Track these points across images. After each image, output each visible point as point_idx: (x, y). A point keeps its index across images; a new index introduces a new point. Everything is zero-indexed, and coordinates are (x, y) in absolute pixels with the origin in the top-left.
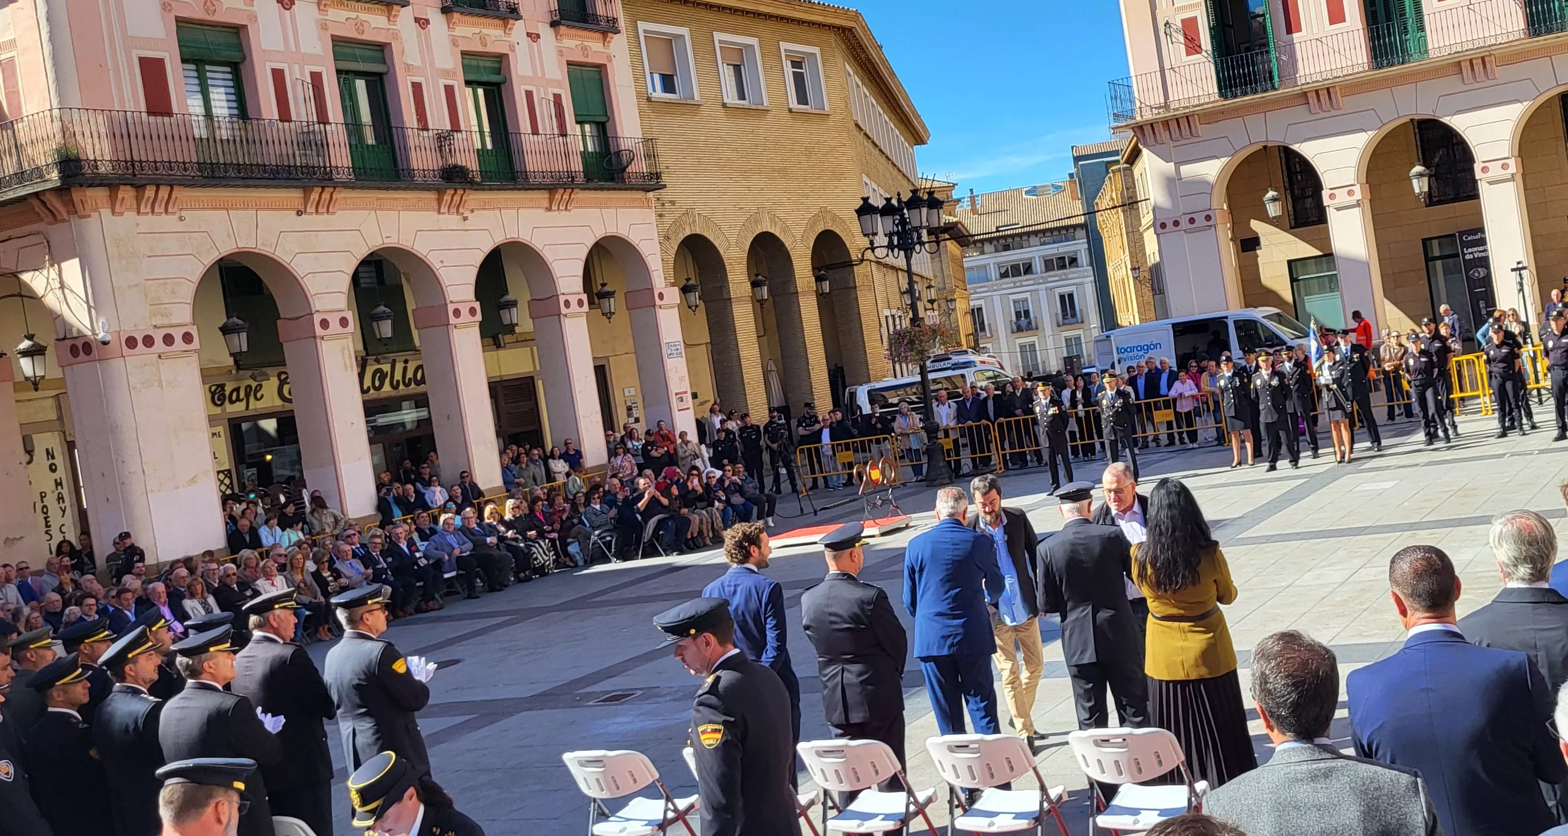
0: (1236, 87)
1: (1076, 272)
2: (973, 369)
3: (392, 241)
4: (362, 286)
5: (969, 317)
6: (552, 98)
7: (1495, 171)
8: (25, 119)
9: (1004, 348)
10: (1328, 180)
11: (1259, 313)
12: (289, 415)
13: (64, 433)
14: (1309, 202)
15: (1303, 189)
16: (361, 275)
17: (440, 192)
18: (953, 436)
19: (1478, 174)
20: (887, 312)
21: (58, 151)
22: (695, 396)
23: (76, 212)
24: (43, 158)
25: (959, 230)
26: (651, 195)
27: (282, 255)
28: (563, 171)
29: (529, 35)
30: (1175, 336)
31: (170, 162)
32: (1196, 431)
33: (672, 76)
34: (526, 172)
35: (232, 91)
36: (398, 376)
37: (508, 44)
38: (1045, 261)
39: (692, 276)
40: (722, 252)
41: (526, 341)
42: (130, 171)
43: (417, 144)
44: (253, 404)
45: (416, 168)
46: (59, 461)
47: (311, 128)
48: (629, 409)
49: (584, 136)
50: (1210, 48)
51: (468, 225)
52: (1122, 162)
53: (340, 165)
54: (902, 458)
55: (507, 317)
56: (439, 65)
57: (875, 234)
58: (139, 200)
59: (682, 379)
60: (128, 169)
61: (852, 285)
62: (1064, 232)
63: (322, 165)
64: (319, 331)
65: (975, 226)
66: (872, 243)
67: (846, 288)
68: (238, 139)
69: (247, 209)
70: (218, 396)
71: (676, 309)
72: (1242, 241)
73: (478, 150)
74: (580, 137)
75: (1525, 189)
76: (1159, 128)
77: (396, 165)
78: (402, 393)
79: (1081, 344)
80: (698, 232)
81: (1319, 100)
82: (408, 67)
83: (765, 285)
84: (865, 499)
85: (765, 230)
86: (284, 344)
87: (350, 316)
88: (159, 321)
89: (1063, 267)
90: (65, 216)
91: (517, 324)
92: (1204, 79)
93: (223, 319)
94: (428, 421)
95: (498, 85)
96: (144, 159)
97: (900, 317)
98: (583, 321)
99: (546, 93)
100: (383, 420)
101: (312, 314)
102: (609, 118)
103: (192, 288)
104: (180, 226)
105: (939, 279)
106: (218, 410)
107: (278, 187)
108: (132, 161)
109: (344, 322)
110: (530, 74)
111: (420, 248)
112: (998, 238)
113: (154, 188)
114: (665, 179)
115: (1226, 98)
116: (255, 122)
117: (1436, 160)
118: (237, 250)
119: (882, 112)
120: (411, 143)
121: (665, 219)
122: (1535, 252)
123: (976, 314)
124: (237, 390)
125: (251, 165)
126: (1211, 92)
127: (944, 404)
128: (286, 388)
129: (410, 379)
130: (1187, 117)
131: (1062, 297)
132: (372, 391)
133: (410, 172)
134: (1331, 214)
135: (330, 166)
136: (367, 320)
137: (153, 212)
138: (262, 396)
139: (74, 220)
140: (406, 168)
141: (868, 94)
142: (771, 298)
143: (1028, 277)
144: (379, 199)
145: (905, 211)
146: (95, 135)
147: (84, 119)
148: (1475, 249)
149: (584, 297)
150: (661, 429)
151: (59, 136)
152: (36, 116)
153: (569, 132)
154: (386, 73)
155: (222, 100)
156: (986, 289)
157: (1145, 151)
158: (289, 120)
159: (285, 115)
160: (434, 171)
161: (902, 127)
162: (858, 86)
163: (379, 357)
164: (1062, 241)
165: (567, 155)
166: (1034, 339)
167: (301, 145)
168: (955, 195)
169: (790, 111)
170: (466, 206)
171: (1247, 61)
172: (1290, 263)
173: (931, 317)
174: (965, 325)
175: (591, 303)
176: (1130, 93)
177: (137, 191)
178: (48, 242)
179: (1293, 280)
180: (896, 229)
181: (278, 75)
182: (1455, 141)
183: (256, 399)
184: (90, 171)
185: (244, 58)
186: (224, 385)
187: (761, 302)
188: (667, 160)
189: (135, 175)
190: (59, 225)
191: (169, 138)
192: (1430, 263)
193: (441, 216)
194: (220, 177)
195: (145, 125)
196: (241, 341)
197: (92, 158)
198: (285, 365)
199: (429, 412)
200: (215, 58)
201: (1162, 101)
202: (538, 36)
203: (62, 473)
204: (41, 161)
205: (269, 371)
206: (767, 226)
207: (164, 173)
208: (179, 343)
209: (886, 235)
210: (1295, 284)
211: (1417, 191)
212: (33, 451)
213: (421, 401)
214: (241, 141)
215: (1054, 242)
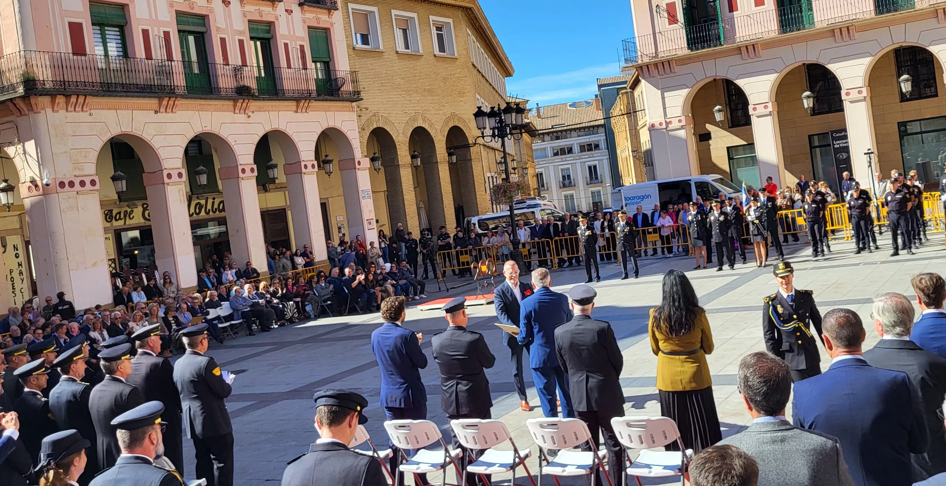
0: (698, 44)
1: (598, 153)
2: (539, 209)
3: (208, 129)
4: (190, 155)
5: (535, 178)
6: (299, 47)
7: (854, 95)
8: (5, 57)
9: (555, 197)
10: (752, 100)
11: (710, 178)
12: (148, 228)
13: (23, 236)
14: (740, 113)
15: (737, 105)
16: (189, 148)
17: (235, 101)
18: (528, 247)
19: (844, 97)
20: (489, 175)
21: (23, 75)
22: (377, 221)
23: (33, 110)
24: (14, 79)
25: (530, 127)
26: (354, 104)
27: (146, 136)
28: (305, 90)
29: (286, 11)
30: (659, 191)
31: (85, 82)
32: (672, 247)
33: (367, 35)
34: (284, 90)
35: (120, 41)
36: (209, 207)
37: (274, 16)
38: (580, 146)
39: (377, 151)
40: (394, 138)
41: (281, 188)
42: (63, 87)
43: (223, 73)
44: (128, 222)
45: (222, 87)
46: (21, 252)
47: (164, 63)
48: (340, 228)
49: (316, 69)
50: (683, 21)
51: (250, 120)
52: (628, 88)
53: (179, 85)
54: (498, 259)
55: (271, 173)
56: (235, 28)
57: (485, 128)
58: (67, 103)
59: (370, 211)
60: (61, 86)
61: (469, 158)
62: (591, 129)
63: (169, 84)
64: (166, 180)
65: (539, 125)
66: (483, 133)
67: (466, 160)
68: (123, 69)
69: (127, 109)
70: (109, 216)
71: (368, 171)
72: (700, 135)
73: (257, 77)
74: (315, 70)
75: (872, 106)
76: (652, 68)
77: (210, 85)
78: (211, 217)
79: (600, 195)
80: (381, 126)
81: (748, 52)
82: (218, 29)
83: (419, 157)
84: (478, 282)
85: (419, 125)
86: (147, 188)
87: (184, 172)
88: (77, 173)
89: (590, 150)
90: (27, 112)
91: (277, 178)
92: (679, 39)
93: (112, 173)
94: (227, 232)
95: (268, 40)
96: (70, 80)
97: (496, 177)
98: (315, 176)
99: (295, 44)
100: (200, 232)
101: (162, 170)
102: (331, 60)
103: (96, 154)
104: (90, 119)
105: (519, 156)
106: (109, 225)
107: (144, 97)
108: (64, 81)
109: (180, 175)
110: (287, 33)
111: (224, 133)
112: (553, 132)
113: (76, 97)
114: (362, 95)
115: (692, 50)
116: (132, 60)
117: (818, 88)
118: (121, 133)
119: (487, 57)
120: (219, 72)
121: (362, 118)
122: (877, 144)
123: (539, 176)
124: (119, 213)
125: (130, 84)
126: (683, 46)
127: (521, 229)
128: (147, 213)
129: (216, 209)
130: (669, 61)
131: (590, 168)
132: (195, 215)
133: (218, 89)
134: (754, 119)
135: (174, 85)
136: (193, 174)
137: (75, 110)
138: (133, 217)
139: (31, 115)
140: (216, 87)
141: (479, 47)
142: (422, 166)
143: (570, 155)
144: (200, 105)
145: (502, 115)
146: (44, 66)
147: (38, 57)
148: (841, 142)
149: (315, 163)
150: (358, 240)
151: (24, 67)
152: (11, 55)
153: (308, 67)
154: (206, 32)
155: (113, 47)
156: (545, 162)
157: (643, 81)
158: (151, 59)
159: (149, 56)
160: (232, 88)
161: (499, 66)
162: (474, 42)
163: (199, 196)
164: (590, 135)
165: (307, 80)
166: (573, 192)
167: (158, 73)
168: (528, 107)
169: (435, 56)
170: (250, 110)
171: (705, 28)
172: (728, 148)
173: (514, 178)
174: (533, 183)
175: (319, 166)
176: (635, 47)
177: (66, 99)
178: (17, 127)
179: (730, 158)
180: (497, 125)
181: (146, 33)
182: (829, 76)
183: (130, 219)
184: (40, 87)
185: (127, 23)
186: (112, 210)
187: (416, 167)
188: (363, 84)
189: (65, 89)
190: (23, 117)
191: (85, 68)
192: (813, 150)
193: (235, 115)
194: (112, 91)
195: (72, 61)
196: (123, 185)
197: (41, 79)
198: (147, 199)
199: (227, 228)
200: (110, 23)
201: (654, 51)
202: (292, 11)
203: (22, 258)
204: (14, 81)
205: (138, 202)
206: (420, 124)
207: (81, 88)
208: (88, 185)
209: (491, 129)
210: (731, 161)
211: (806, 106)
212: (6, 246)
213: (222, 222)
214: (125, 70)
215: (586, 135)
